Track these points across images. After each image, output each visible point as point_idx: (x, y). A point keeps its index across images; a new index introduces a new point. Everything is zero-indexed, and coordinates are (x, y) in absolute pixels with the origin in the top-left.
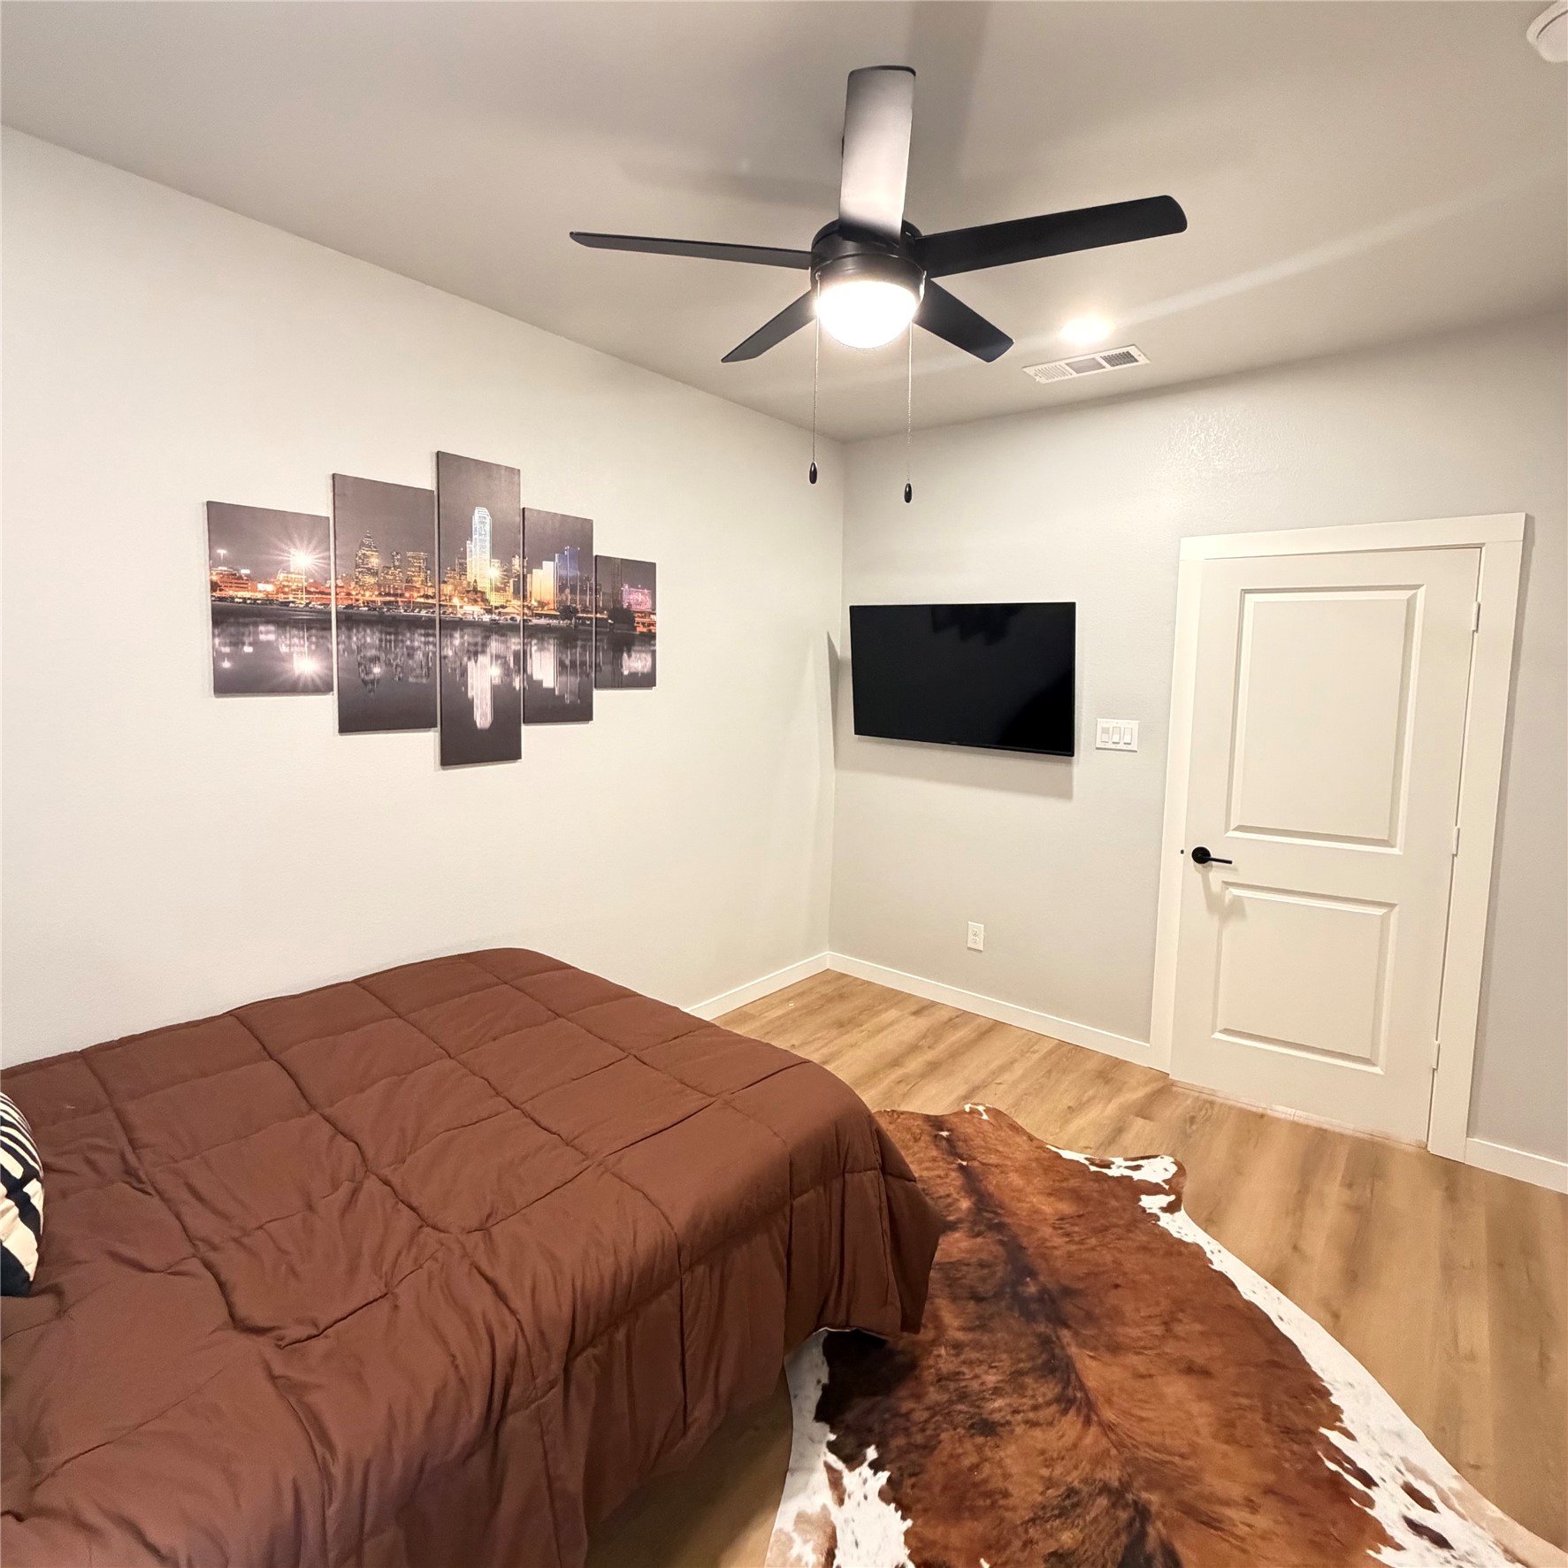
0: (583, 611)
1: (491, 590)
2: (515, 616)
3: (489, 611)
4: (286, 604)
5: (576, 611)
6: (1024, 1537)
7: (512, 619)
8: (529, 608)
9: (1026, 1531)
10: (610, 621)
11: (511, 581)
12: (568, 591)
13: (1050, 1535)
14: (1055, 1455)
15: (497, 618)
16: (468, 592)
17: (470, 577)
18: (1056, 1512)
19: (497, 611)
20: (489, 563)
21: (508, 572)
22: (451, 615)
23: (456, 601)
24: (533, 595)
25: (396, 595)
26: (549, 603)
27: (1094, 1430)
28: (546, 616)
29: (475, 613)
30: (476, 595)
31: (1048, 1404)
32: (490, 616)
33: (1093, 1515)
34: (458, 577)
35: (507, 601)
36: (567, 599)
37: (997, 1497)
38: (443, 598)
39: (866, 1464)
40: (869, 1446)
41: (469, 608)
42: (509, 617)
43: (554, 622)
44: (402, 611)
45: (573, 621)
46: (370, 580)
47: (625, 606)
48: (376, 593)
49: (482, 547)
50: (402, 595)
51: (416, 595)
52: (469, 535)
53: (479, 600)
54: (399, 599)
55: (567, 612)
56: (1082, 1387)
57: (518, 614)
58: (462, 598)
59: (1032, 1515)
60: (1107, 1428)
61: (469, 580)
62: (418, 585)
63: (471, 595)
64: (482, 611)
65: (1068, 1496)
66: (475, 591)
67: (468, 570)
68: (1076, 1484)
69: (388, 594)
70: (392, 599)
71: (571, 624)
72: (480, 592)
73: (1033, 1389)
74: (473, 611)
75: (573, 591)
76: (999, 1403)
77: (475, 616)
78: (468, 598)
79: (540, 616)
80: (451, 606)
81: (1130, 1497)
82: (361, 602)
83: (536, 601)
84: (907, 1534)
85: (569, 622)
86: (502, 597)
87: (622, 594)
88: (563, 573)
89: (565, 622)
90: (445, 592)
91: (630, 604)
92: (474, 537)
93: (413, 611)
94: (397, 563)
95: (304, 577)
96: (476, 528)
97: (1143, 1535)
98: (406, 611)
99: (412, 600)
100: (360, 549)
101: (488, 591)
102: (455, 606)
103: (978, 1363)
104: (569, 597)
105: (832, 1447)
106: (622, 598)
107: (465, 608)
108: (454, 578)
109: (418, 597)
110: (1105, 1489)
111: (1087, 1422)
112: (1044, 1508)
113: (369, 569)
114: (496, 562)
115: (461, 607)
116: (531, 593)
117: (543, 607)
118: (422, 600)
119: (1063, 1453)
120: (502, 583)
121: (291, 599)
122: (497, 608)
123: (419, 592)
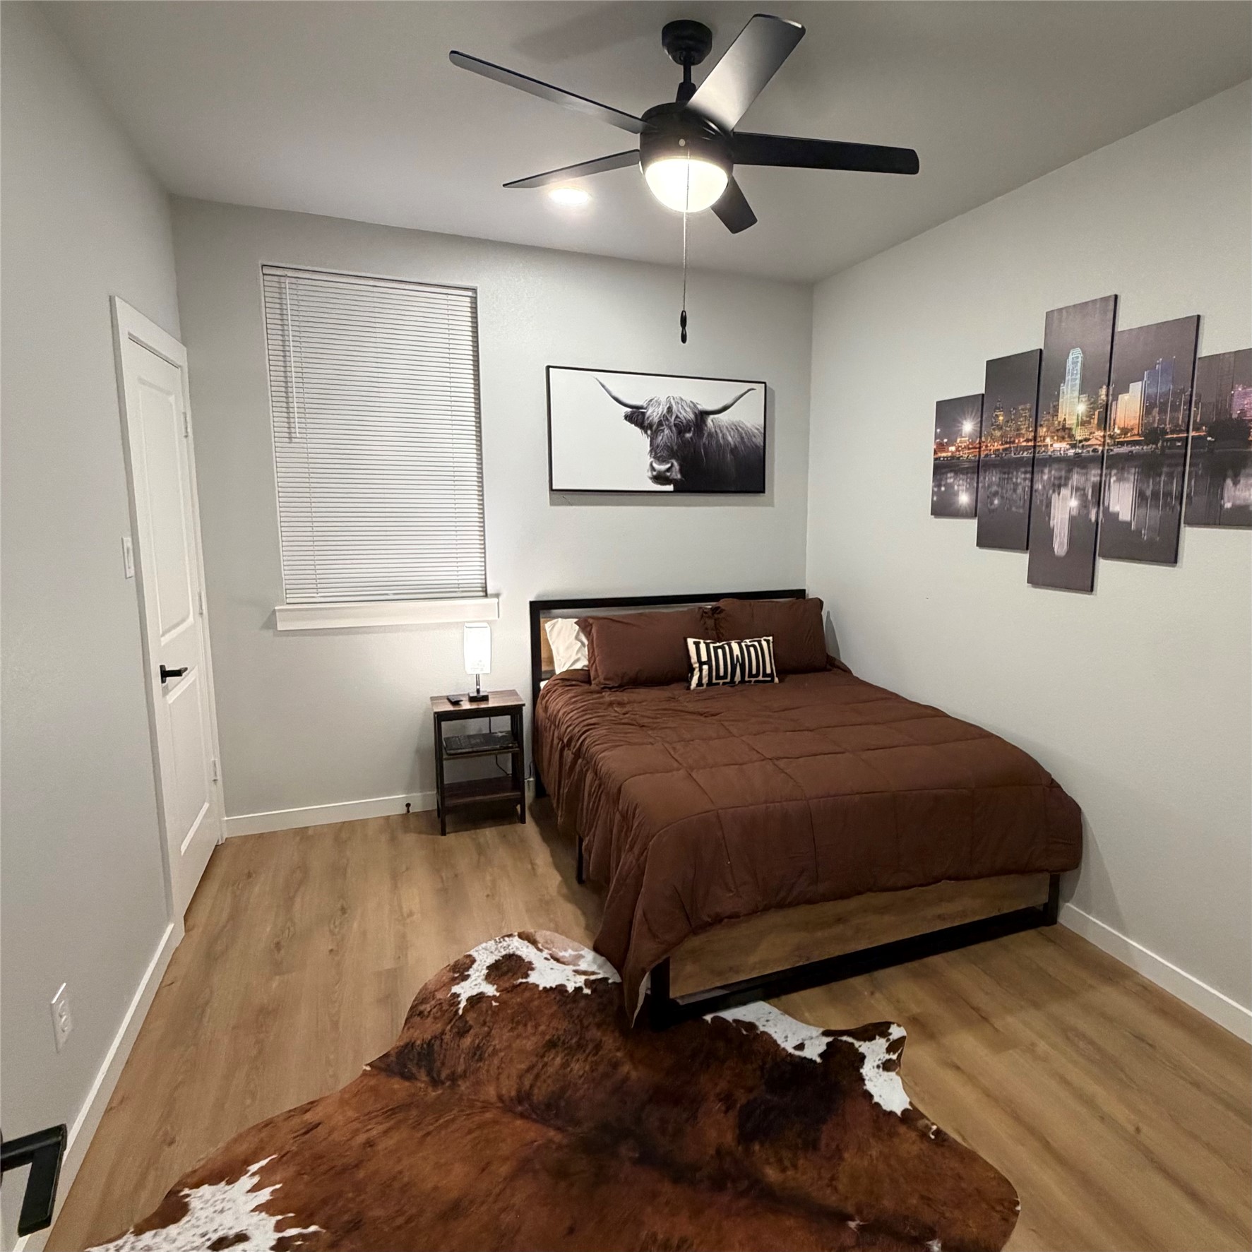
0: (1172, 432)
1: (1078, 425)
2: (1097, 447)
3: (1073, 446)
4: (958, 458)
5: (1164, 432)
6: (488, 1024)
7: (1095, 450)
8: (1111, 437)
9: (489, 1027)
10: (1209, 439)
11: (1097, 413)
12: (1156, 410)
13: (476, 1035)
14: (503, 1065)
15: (1080, 451)
16: (1058, 430)
17: (1061, 417)
18: (481, 1045)
19: (1081, 445)
20: (1077, 400)
21: (1093, 406)
22: (1044, 454)
23: (1048, 441)
24: (1117, 421)
25: (1010, 443)
26: (1132, 429)
27: (494, 1099)
28: (1128, 443)
29: (1063, 449)
30: (1064, 432)
31: (531, 1086)
32: (1073, 451)
33: (462, 1060)
34: (1051, 419)
35: (1091, 433)
36: (1154, 421)
37: (514, 1025)
38: (1039, 439)
39: (584, 986)
40: (592, 992)
41: (1057, 446)
42: (1091, 449)
43: (1136, 449)
44: (1013, 454)
45: (1160, 444)
46: (998, 433)
47: (1235, 416)
48: (1000, 443)
49: (1073, 386)
50: (1014, 442)
51: (1022, 440)
52: (1062, 378)
53: (1066, 436)
54: (1012, 445)
55: (1152, 434)
56: (522, 1116)
57: (1100, 445)
58: (1052, 437)
59: (491, 1034)
60: (486, 1106)
61: (1059, 419)
62: (1023, 431)
63: (1060, 434)
64: (1068, 446)
65: (480, 1055)
66: (1064, 429)
67: (1060, 411)
68: (481, 1064)
69: (1006, 443)
70: (1008, 446)
71: (1157, 448)
72: (1067, 428)
73: (549, 1085)
74: (1060, 447)
75: (1163, 411)
76: (558, 1060)
77: (1062, 452)
78: (1058, 436)
79: (1122, 444)
80: (1044, 446)
81: (448, 1083)
82: (992, 451)
83: (1119, 428)
84: (537, 986)
85: (1154, 446)
86: (1086, 430)
87: (1231, 400)
88: (1152, 391)
89: (1150, 447)
90: (1041, 434)
91: (1243, 412)
92: (1067, 378)
93: (1019, 454)
94: (1013, 417)
95: (967, 439)
96: (1069, 370)
97: (429, 1073)
98: (1015, 454)
99: (1020, 444)
100: (995, 411)
101: (1074, 427)
102: (1047, 445)
103: (594, 1067)
104: (1157, 418)
105: (605, 979)
106: (1230, 405)
107: (1055, 445)
108: (1048, 420)
109: (1023, 441)
110: (464, 1075)
111: (500, 1098)
112: (488, 1041)
113: (998, 425)
114: (1084, 397)
115: (1051, 445)
116: (1114, 420)
117: (1126, 434)
118: (1024, 444)
119: (500, 1070)
120: (1087, 417)
121: (961, 454)
122: (1081, 441)
123: (1023, 437)
